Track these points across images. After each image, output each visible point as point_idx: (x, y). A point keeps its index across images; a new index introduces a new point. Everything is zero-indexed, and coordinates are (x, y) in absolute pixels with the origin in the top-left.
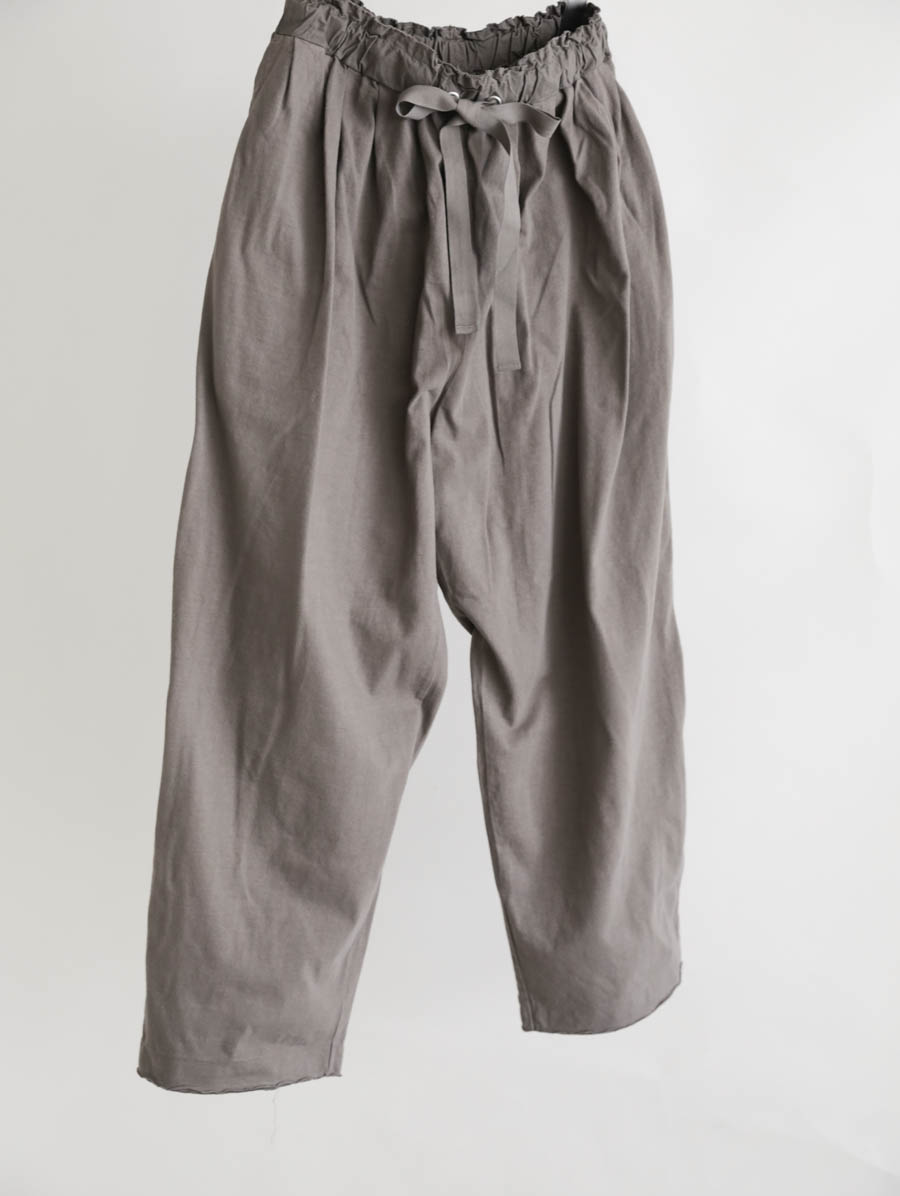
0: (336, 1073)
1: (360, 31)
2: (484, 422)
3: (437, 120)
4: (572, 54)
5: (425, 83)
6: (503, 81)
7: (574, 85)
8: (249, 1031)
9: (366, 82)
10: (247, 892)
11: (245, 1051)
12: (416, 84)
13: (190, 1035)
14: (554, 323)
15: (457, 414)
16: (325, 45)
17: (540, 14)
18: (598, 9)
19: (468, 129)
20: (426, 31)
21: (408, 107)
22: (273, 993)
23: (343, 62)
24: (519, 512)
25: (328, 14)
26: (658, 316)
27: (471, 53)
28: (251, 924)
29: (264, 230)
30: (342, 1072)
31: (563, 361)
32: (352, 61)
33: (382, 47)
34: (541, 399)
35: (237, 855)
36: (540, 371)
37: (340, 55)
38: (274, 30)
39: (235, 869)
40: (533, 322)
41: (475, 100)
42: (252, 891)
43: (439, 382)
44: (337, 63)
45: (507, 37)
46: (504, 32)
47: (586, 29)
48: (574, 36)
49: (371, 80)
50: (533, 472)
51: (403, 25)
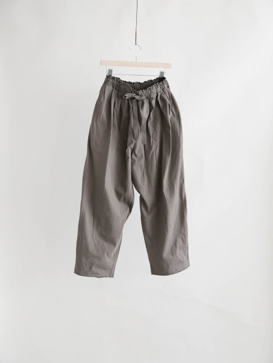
0: (113, 277)
1: (118, 83)
2: (142, 154)
3: (132, 99)
4: (159, 87)
5: (129, 92)
6: (144, 92)
7: (160, 92)
8: (95, 265)
9: (119, 92)
10: (95, 239)
11: (94, 269)
12: (128, 93)
13: (84, 265)
14: (157, 135)
15: (136, 152)
16: (112, 86)
17: (155, 79)
18: (165, 78)
19: (137, 101)
20: (131, 83)
21: (125, 97)
22: (99, 258)
23: (115, 89)
24: (149, 171)
25: (112, 81)
26: (179, 135)
27: (141, 87)
28: (95, 245)
29: (100, 118)
30: (114, 277)
31: (159, 143)
32: (117, 88)
33: (122, 86)
34: (154, 150)
35: (93, 232)
36: (153, 145)
37: (115, 87)
38: (103, 83)
39: (93, 235)
40: (152, 135)
41: (138, 95)
42: (96, 239)
43: (132, 146)
44: (114, 89)
45: (148, 83)
46: (147, 82)
47: (163, 82)
48: (160, 83)
49: (120, 92)
50: (152, 164)
51: (127, 82)
